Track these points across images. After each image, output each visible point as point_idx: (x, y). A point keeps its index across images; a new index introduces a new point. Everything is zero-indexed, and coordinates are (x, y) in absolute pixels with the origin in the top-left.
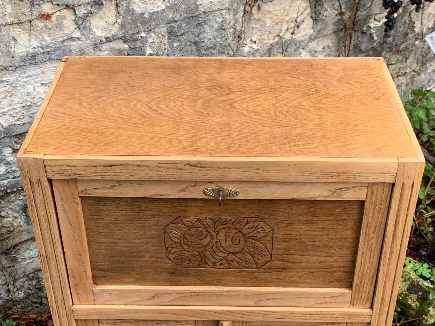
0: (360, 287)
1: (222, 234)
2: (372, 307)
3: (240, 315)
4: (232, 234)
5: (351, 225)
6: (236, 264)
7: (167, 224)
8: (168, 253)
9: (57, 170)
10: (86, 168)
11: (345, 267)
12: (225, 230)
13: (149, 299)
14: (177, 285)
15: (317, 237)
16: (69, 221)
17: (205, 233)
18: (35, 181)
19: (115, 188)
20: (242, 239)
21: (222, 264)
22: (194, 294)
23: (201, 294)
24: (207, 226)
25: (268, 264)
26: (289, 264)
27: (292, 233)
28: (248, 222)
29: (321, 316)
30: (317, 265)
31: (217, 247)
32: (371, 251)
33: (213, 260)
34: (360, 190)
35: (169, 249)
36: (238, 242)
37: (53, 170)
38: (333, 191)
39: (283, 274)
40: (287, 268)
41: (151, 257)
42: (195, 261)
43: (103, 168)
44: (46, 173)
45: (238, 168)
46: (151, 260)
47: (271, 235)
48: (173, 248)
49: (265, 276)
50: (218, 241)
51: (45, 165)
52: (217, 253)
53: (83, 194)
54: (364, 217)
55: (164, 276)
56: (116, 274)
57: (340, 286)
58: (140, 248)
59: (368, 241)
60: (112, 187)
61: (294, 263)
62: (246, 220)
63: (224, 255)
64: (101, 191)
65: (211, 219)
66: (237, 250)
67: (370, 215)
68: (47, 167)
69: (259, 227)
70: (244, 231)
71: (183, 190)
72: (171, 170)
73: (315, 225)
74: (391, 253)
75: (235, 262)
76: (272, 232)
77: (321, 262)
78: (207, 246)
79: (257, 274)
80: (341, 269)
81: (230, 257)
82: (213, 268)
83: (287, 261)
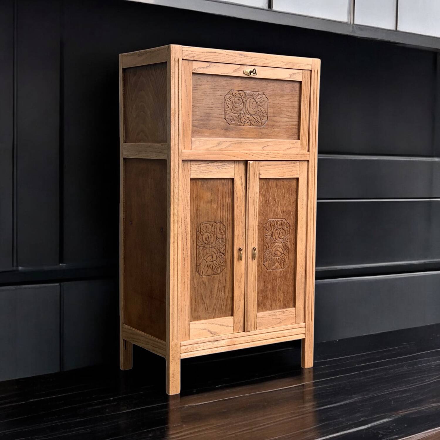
0: (303, 136)
1: (248, 102)
2: (308, 151)
3: (257, 155)
4: (252, 102)
5: (297, 98)
6: (253, 123)
7: (226, 95)
8: (225, 114)
9: (187, 54)
10: (199, 53)
11: (295, 125)
12: (249, 99)
13: (216, 146)
14: (228, 137)
15: (285, 105)
16: (186, 89)
17: (241, 101)
18: (176, 60)
19: (208, 68)
20: (256, 106)
21: (247, 123)
22: (237, 142)
23: (240, 142)
24: (242, 96)
25: (266, 122)
26: (275, 123)
27: (275, 102)
28: (258, 95)
29: (290, 155)
30: (285, 124)
31: (246, 111)
32: (306, 113)
33: (244, 120)
34: (300, 74)
35: (226, 112)
36: (254, 107)
37: (185, 53)
38: (291, 75)
39: (273, 130)
40: (274, 126)
41: (218, 118)
42: (236, 120)
43: (206, 54)
44: (182, 55)
45: (257, 58)
46: (218, 119)
47: (267, 103)
48: (227, 111)
49: (264, 131)
50: (246, 106)
51: (182, 50)
52: (246, 115)
53: (194, 71)
54: (302, 91)
55: (222, 132)
56: (201, 130)
57: (294, 139)
58: (213, 110)
59: (304, 106)
60: (207, 67)
61: (277, 122)
62: (258, 94)
63: (248, 116)
64: (202, 69)
65: (244, 92)
66: (254, 113)
67: (304, 90)
68: (183, 52)
69: (263, 98)
70: (257, 100)
71: (235, 71)
72: (232, 57)
73: (284, 97)
74: (313, 112)
75: (253, 121)
76: (267, 101)
77: (286, 122)
78: (241, 110)
79: (261, 130)
80: (295, 126)
81: (251, 118)
82: (244, 125)
83: (273, 121)
